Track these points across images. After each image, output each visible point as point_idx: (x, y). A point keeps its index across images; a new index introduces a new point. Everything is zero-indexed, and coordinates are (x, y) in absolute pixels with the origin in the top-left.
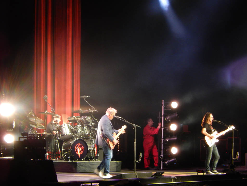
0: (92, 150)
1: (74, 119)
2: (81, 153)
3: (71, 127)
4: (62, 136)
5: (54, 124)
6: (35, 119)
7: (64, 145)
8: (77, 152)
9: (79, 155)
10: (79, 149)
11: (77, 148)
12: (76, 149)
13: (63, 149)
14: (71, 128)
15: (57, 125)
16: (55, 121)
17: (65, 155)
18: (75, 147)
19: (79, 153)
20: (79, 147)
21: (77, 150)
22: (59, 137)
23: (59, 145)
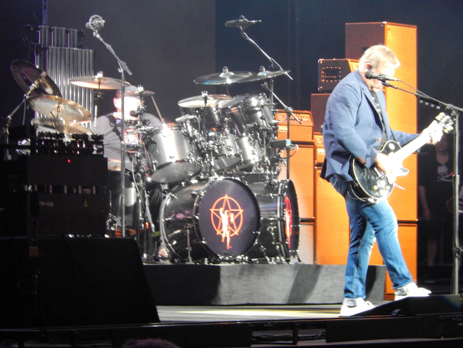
0: (275, 221)
1: (206, 102)
2: (232, 232)
3: (193, 132)
4: (159, 168)
5: (130, 122)
6: (56, 106)
7: (167, 202)
8: (217, 228)
9: (226, 238)
10: (225, 218)
11: (218, 213)
12: (214, 215)
13: (166, 217)
14: (194, 137)
15: (140, 127)
16: (133, 114)
17: (171, 242)
18: (212, 210)
19: (228, 233)
20: (226, 208)
21: (217, 220)
22: (151, 173)
23: (147, 203)
